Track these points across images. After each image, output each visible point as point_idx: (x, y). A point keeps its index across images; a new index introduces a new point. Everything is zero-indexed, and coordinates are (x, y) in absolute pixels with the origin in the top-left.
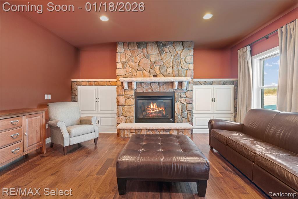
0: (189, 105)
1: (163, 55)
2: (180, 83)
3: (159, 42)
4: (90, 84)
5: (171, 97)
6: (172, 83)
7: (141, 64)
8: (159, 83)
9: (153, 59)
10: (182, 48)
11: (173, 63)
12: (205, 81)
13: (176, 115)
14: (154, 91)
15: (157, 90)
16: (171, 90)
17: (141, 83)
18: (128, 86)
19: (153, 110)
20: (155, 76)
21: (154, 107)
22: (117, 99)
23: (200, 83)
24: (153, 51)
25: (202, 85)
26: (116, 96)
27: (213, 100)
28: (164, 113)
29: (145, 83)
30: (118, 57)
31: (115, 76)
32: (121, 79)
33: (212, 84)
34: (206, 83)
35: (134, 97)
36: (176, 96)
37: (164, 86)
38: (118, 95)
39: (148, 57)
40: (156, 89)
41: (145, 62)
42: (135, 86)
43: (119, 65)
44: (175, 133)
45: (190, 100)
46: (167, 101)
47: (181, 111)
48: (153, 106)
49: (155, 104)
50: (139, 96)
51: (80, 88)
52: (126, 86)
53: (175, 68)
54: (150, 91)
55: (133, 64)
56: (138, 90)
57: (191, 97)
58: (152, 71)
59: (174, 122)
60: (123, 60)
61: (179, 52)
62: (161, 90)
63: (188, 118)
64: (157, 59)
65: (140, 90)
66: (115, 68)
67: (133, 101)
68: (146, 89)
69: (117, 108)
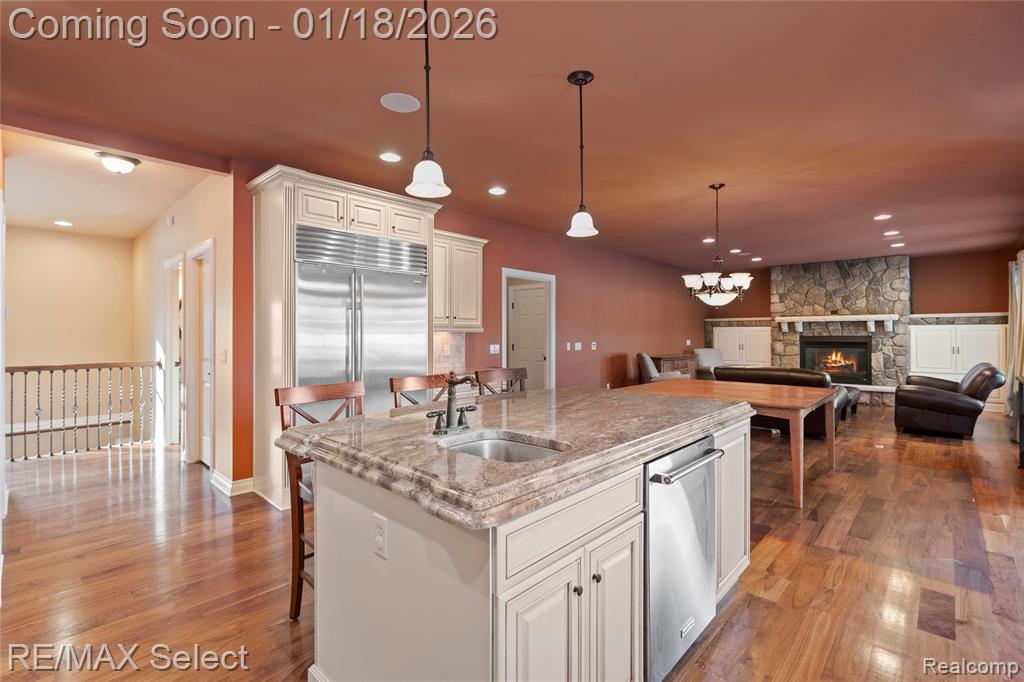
0: (900, 359)
1: (848, 281)
2: (880, 324)
3: (842, 261)
4: (730, 324)
5: (866, 344)
6: (864, 323)
7: (809, 295)
8: (842, 323)
9: (830, 287)
10: (885, 267)
11: (866, 290)
12: (938, 318)
13: (874, 373)
14: (833, 334)
15: (837, 334)
16: (863, 333)
17: (810, 323)
18: (789, 328)
19: (835, 362)
20: (834, 313)
21: (838, 358)
22: (772, 346)
23: (926, 322)
24: (830, 275)
25: (930, 324)
26: (770, 341)
27: (955, 351)
28: (855, 368)
29: (817, 323)
30: (773, 286)
31: (768, 313)
32: (778, 319)
33: (953, 323)
34: (938, 322)
35: (798, 343)
36: (874, 343)
37: (851, 327)
38: (774, 340)
39: (823, 285)
40: (836, 332)
41: (817, 292)
42: (800, 328)
43: (775, 299)
44: (865, 398)
45: (903, 350)
46: (860, 350)
47: (885, 366)
48: (836, 355)
49: (839, 355)
50: (807, 343)
51: (717, 331)
52: (785, 328)
53: (871, 298)
54: (826, 334)
55: (797, 296)
56: (807, 334)
57: (903, 344)
58: (829, 304)
59: (870, 384)
60: (781, 291)
61: (879, 275)
62: (845, 334)
63: (898, 378)
64: (837, 286)
65: (808, 333)
66: (769, 303)
67: (797, 349)
68: (817, 332)
69: (772, 359)
